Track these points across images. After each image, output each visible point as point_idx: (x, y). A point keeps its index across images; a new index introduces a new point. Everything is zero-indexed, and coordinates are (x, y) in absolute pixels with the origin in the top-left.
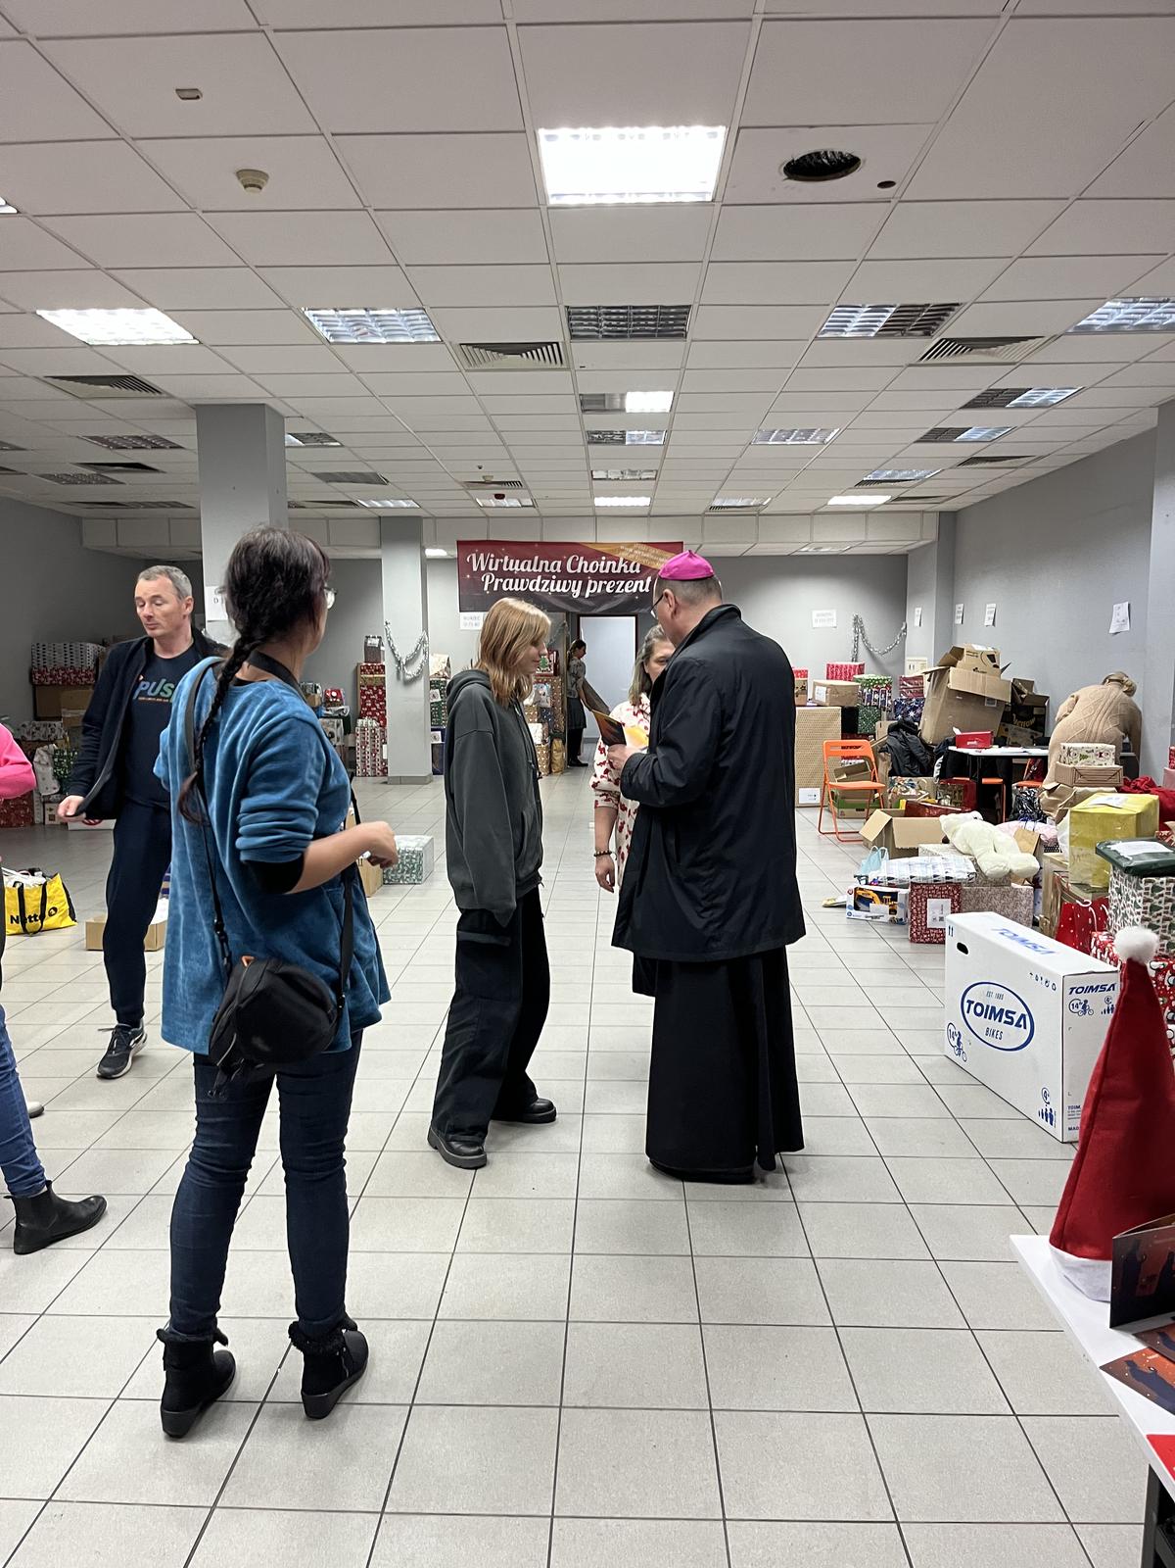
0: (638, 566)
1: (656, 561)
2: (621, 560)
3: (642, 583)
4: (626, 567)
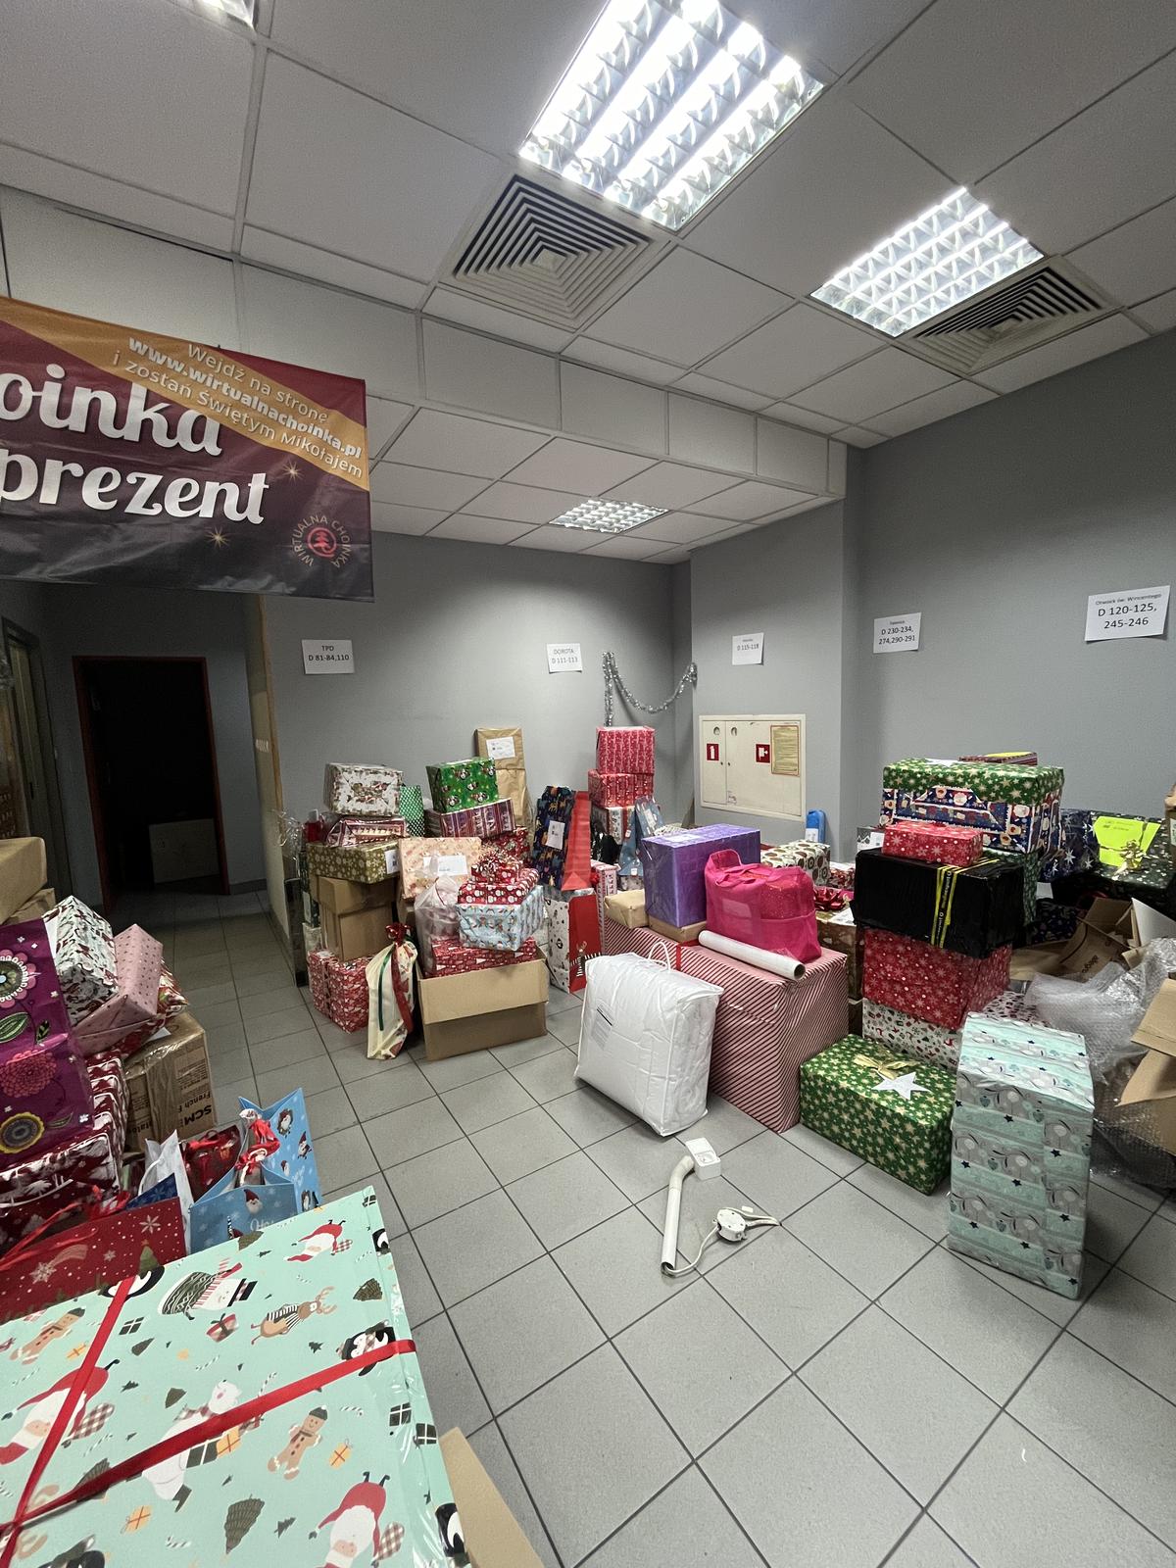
0: (212, 428)
1: (275, 424)
2: (138, 393)
3: (233, 491)
4: (160, 424)
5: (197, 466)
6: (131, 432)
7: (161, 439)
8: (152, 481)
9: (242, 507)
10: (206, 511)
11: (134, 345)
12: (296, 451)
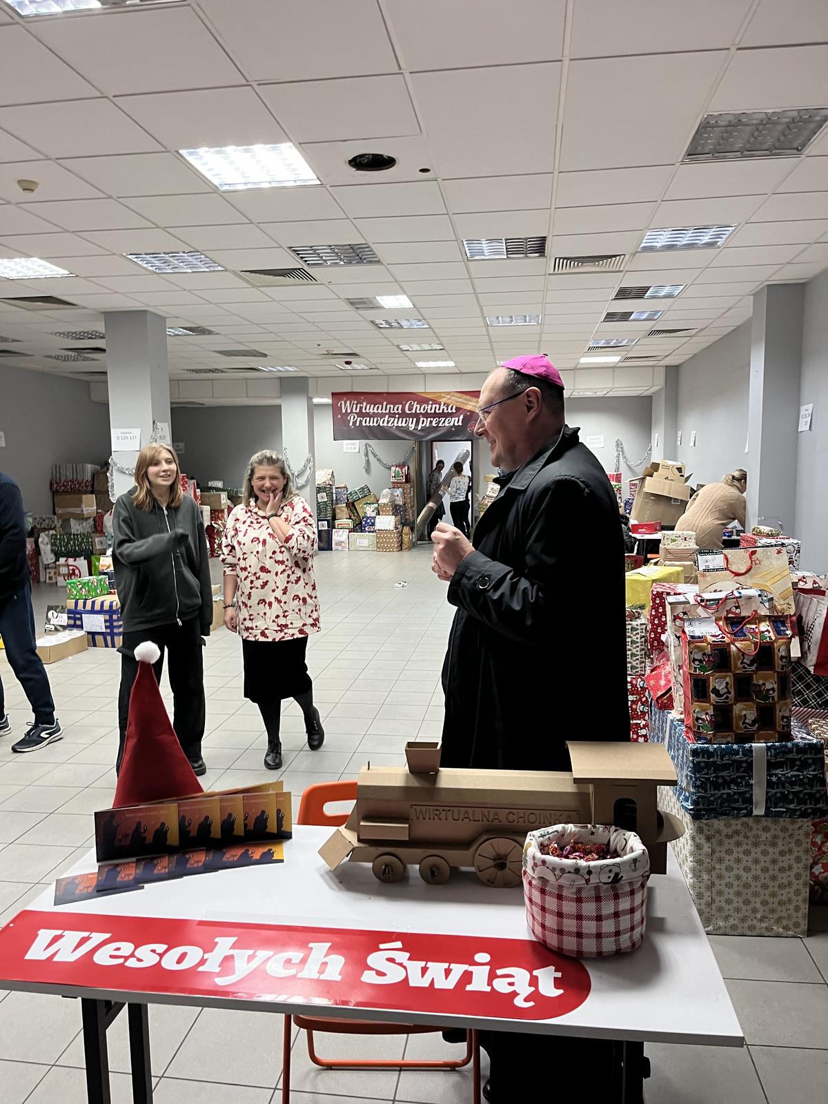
0: (454, 407)
1: (466, 404)
2: (442, 404)
3: (457, 419)
4: (446, 408)
5: (451, 415)
6: (441, 411)
7: (445, 411)
8: (443, 419)
9: (458, 423)
10: (451, 424)
11: (443, 395)
12: (468, 409)
